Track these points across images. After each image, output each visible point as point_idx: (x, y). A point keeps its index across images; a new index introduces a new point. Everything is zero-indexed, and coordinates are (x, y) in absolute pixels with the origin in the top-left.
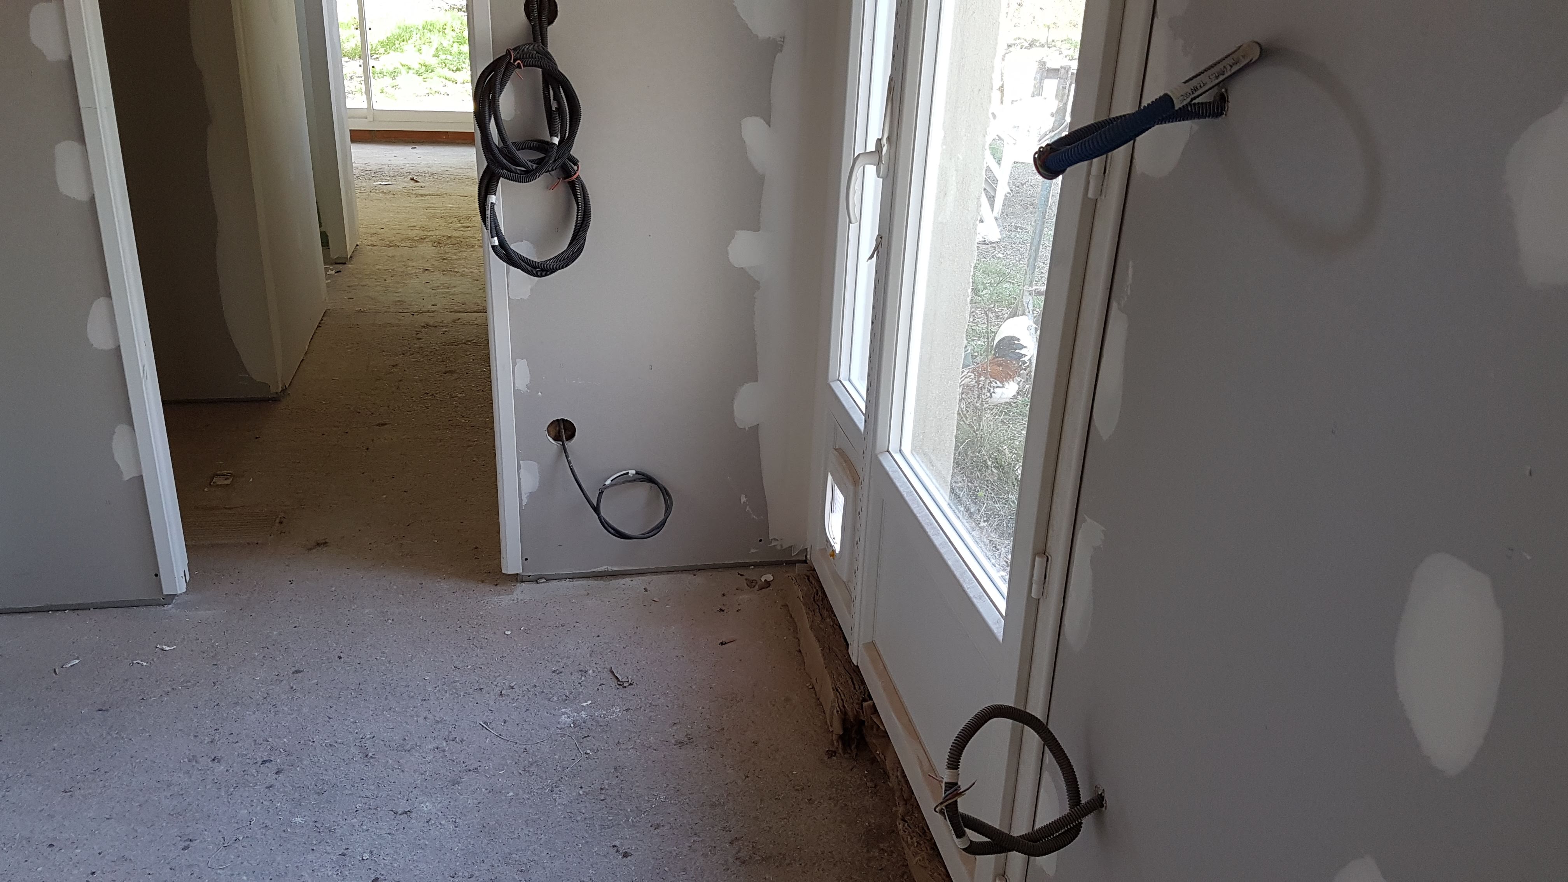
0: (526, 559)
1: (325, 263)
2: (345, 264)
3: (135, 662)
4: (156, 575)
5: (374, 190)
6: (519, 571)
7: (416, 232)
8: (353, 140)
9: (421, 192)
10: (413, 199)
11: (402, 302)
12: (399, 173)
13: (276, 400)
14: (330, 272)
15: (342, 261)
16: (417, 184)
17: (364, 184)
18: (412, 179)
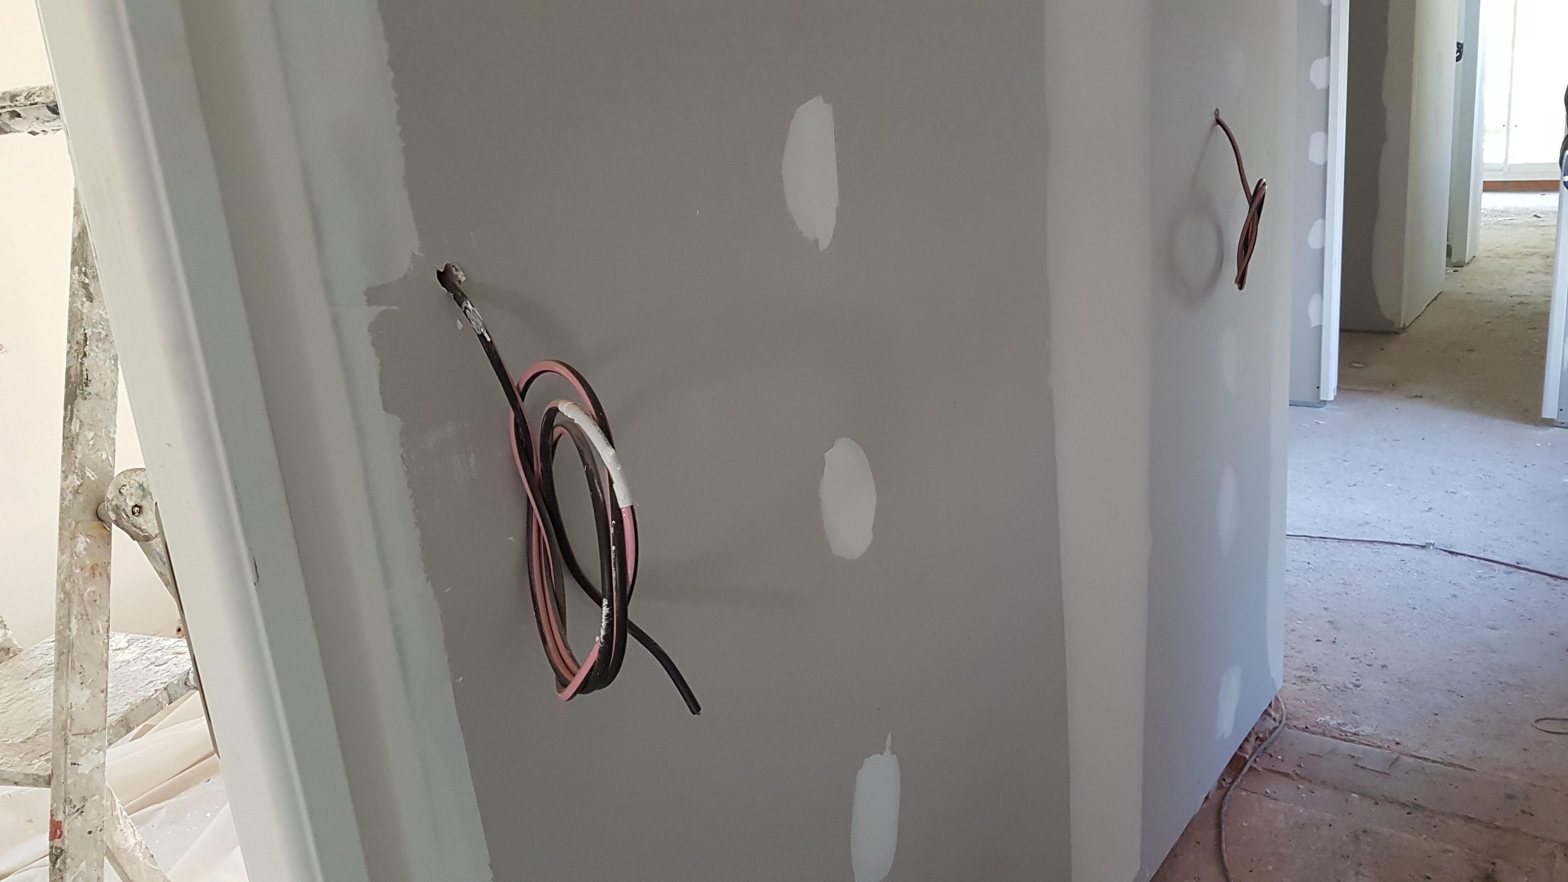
0: (1561, 410)
1: (1446, 266)
2: (1462, 267)
3: (1303, 424)
4: (1318, 388)
5: (1498, 223)
6: (1554, 417)
7: (1528, 249)
8: (1485, 190)
9: (1543, 224)
10: (1532, 229)
11: (1505, 289)
12: (1526, 212)
13: (1395, 333)
14: (1449, 271)
15: (1460, 265)
16: (1539, 219)
17: (1490, 219)
18: (1535, 216)
